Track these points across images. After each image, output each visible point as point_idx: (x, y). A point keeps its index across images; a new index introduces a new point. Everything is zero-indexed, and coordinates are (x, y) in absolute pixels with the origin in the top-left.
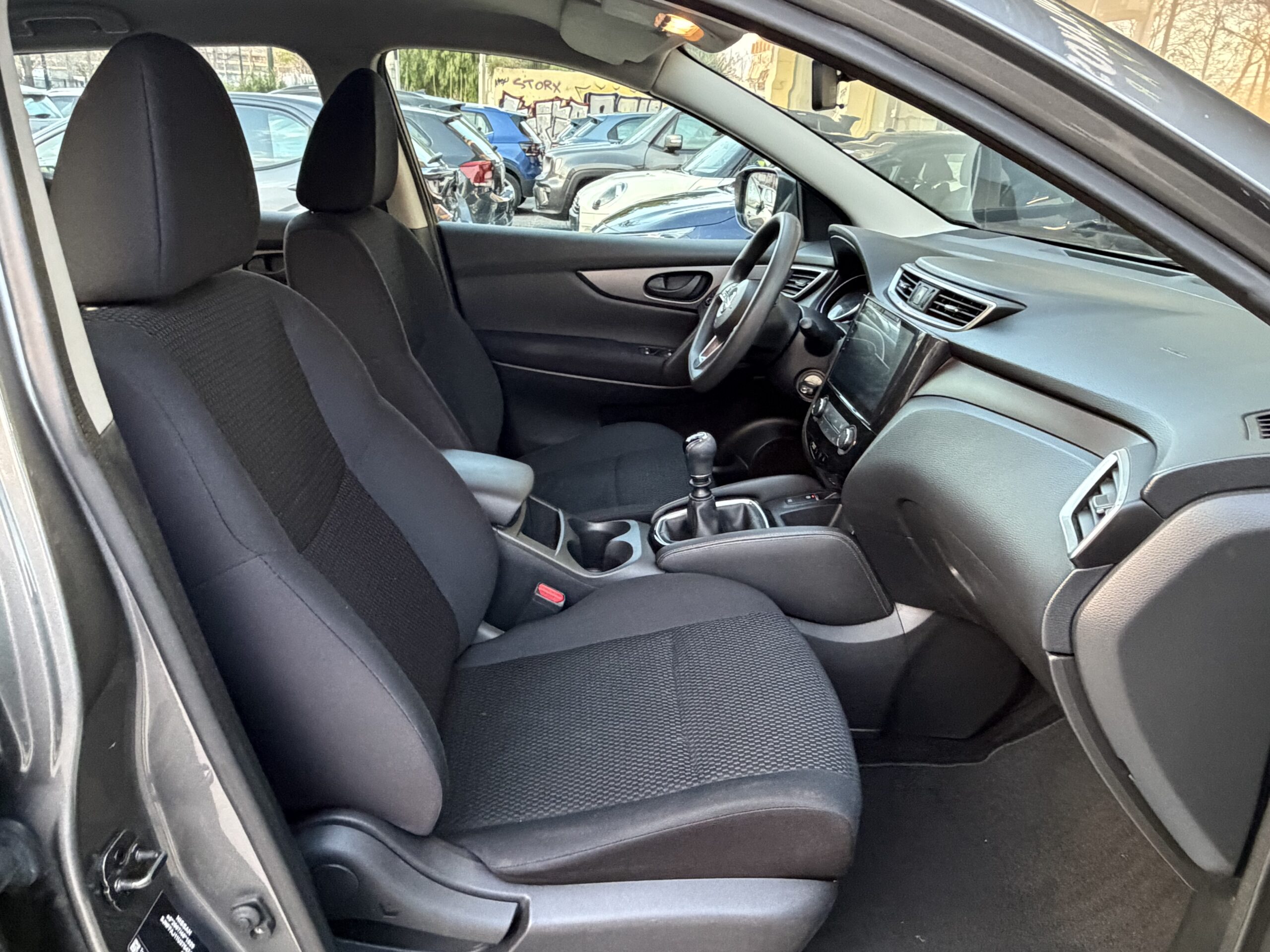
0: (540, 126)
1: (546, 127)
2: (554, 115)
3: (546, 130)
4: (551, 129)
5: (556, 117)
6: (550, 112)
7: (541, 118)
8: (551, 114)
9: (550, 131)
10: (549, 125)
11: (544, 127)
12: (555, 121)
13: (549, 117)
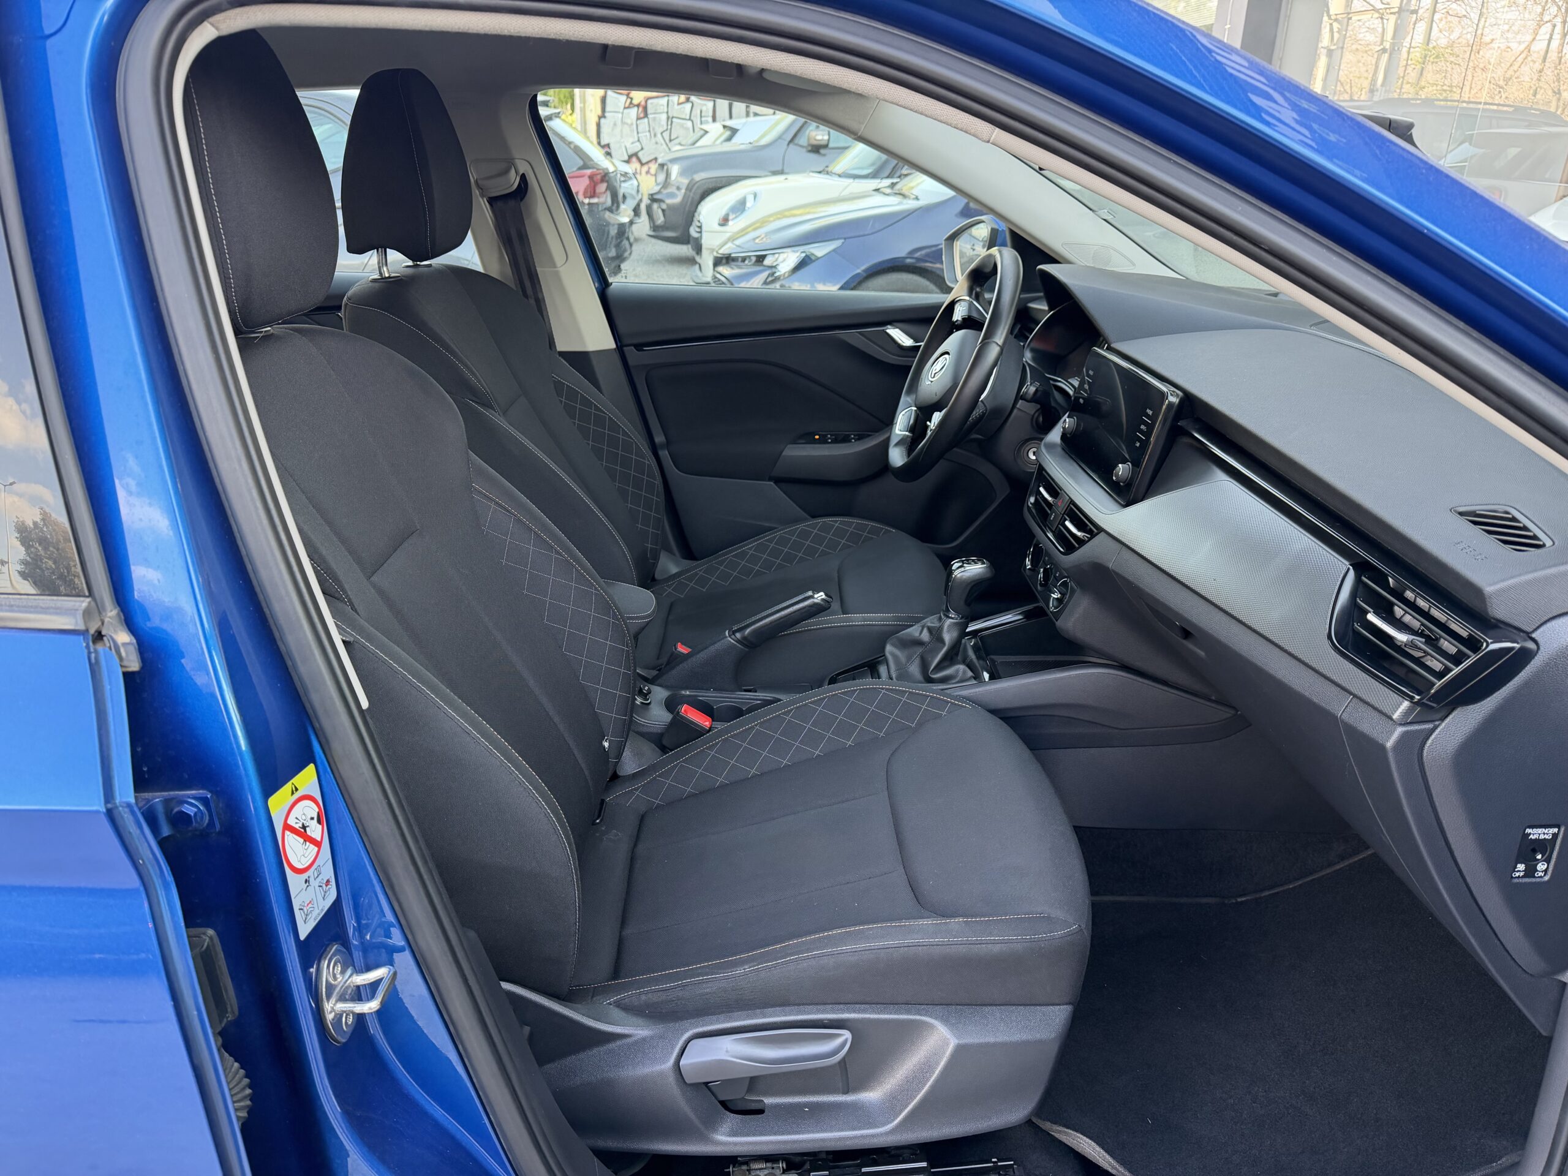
0: (654, 129)
1: (661, 130)
2: (670, 115)
3: (662, 133)
4: (668, 132)
5: (673, 117)
6: (666, 110)
7: (654, 119)
8: (667, 112)
9: (666, 135)
10: (665, 128)
11: (659, 130)
12: (672, 122)
13: (664, 116)
